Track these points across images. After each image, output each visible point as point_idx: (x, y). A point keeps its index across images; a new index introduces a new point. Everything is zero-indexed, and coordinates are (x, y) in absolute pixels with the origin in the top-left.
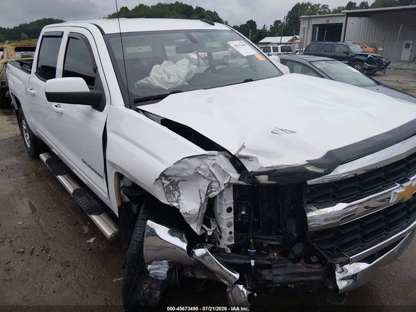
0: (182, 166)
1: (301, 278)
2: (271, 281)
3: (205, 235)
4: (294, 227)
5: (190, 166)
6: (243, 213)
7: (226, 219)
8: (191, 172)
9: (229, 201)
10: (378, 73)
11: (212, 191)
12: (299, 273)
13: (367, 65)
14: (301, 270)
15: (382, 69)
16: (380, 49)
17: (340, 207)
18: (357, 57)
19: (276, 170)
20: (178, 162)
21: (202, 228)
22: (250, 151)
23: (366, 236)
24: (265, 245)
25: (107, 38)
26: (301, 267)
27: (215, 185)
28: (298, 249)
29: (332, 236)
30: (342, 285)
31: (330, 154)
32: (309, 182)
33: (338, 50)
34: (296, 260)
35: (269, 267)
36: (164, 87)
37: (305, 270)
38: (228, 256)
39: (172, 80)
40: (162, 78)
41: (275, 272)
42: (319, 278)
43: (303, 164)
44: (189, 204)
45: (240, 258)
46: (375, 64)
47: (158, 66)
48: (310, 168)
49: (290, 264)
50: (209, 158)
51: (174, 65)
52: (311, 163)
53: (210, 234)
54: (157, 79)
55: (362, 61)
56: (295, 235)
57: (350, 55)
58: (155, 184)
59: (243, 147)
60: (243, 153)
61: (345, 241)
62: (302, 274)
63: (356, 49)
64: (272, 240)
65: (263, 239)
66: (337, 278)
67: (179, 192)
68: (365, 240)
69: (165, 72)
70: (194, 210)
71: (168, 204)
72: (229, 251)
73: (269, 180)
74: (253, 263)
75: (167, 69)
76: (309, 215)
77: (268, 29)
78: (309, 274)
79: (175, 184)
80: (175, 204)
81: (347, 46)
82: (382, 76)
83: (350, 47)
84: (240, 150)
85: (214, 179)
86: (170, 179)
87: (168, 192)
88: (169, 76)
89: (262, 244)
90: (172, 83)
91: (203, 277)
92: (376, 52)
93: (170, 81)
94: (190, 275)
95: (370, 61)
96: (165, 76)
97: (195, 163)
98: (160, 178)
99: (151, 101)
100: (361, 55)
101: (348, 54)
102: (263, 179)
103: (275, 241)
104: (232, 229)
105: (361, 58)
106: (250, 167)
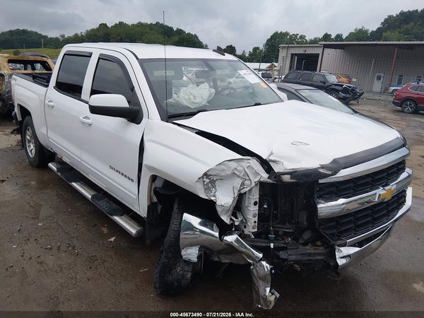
0: (222, 167)
1: (310, 258)
2: (286, 260)
3: (233, 225)
4: (305, 217)
5: (229, 167)
6: (265, 206)
7: (252, 211)
8: (229, 173)
9: (255, 196)
10: (351, 102)
11: (244, 188)
12: (308, 253)
13: (342, 95)
14: (309, 251)
15: (356, 99)
16: (354, 80)
17: (341, 201)
18: (333, 87)
19: (296, 171)
20: (220, 164)
21: (231, 219)
22: (277, 157)
23: (358, 226)
24: (280, 233)
25: (142, 62)
26: (309, 249)
27: (247, 182)
28: (307, 235)
29: (333, 224)
30: (341, 262)
31: (335, 161)
32: (321, 181)
33: (315, 79)
34: (305, 244)
35: (284, 249)
36: (191, 106)
37: (312, 252)
38: (252, 241)
39: (197, 101)
40: (189, 98)
41: (290, 252)
42: (323, 257)
43: (317, 167)
44: (224, 198)
45: (261, 242)
46: (349, 93)
47: (185, 88)
48: (321, 171)
49: (301, 247)
50: (245, 161)
51: (198, 89)
52: (323, 167)
53: (237, 224)
54: (186, 99)
55: (338, 91)
56: (306, 223)
57: (326, 84)
58: (197, 181)
59: (272, 153)
60: (272, 158)
61: (343, 229)
62: (310, 255)
63: (333, 79)
64: (287, 228)
65: (279, 228)
66: (337, 257)
67: (216, 189)
68: (357, 229)
69: (191, 94)
70: (227, 203)
71: (207, 198)
72: (253, 237)
73: (291, 178)
74: (272, 246)
75: (192, 91)
76: (319, 206)
77: (247, 55)
78: (315, 254)
79: (213, 182)
80: (213, 198)
81: (324, 76)
82: (356, 105)
83: (327, 77)
84: (270, 155)
85: (247, 178)
86: (210, 179)
87: (207, 189)
88: (195, 97)
89: (278, 231)
90: (198, 103)
91: (226, 261)
92: (350, 82)
93: (196, 101)
94: (216, 259)
95: (345, 90)
96: (191, 97)
97: (234, 165)
98: (202, 177)
99: (184, 117)
100: (336, 85)
101: (324, 83)
102: (287, 178)
103: (289, 229)
104: (256, 219)
105: (336, 87)
106: (277, 169)
